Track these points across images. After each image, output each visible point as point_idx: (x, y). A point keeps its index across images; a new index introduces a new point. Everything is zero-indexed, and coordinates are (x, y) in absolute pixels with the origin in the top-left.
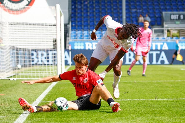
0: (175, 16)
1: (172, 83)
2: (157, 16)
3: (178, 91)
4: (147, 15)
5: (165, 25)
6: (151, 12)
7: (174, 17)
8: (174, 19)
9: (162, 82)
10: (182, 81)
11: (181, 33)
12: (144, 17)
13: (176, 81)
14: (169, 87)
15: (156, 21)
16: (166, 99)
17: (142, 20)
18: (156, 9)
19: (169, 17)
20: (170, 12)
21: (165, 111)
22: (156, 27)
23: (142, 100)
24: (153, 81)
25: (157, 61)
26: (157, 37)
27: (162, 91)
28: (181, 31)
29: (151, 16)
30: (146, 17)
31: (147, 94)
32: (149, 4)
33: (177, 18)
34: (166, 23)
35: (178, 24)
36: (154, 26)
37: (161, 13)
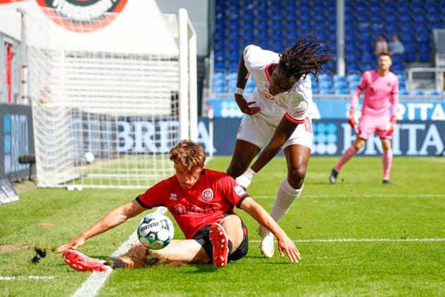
2: (419, 39)
4: (395, 38)
5: (439, 62)
6: (405, 29)
9: (429, 199)
12: (388, 41)
15: (417, 51)
16: (440, 240)
17: (383, 50)
18: (418, 24)
21: (437, 268)
22: (420, 67)
23: (382, 241)
24: (409, 196)
25: (419, 147)
26: (418, 91)
27: (430, 219)
29: (407, 38)
30: (393, 41)
31: (393, 226)
32: (402, 9)
34: (440, 58)
36: (413, 65)
37: (430, 32)
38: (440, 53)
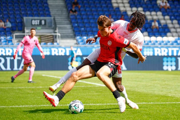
0: (36, 21)
1: (33, 90)
2: (18, 21)
3: (39, 97)
4: (7, 21)
5: (26, 31)
6: (12, 17)
7: (35, 23)
8: (35, 25)
9: (23, 89)
10: (43, 87)
11: (42, 38)
12: (4, 22)
13: (38, 87)
14: (30, 94)
15: (17, 26)
16: (27, 106)
17: (2, 26)
18: (17, 14)
19: (30, 22)
20: (31, 18)
21: (26, 118)
22: (18, 33)
23: (2, 107)
24: (14, 88)
25: (18, 67)
26: (18, 43)
27: (23, 97)
28: (42, 36)
29: (12, 21)
30: (6, 22)
31: (7, 100)
32: (10, 9)
33: (39, 23)
34: (27, 29)
35: (39, 29)
36: (15, 32)
37: (22, 18)
38: (26, 27)
